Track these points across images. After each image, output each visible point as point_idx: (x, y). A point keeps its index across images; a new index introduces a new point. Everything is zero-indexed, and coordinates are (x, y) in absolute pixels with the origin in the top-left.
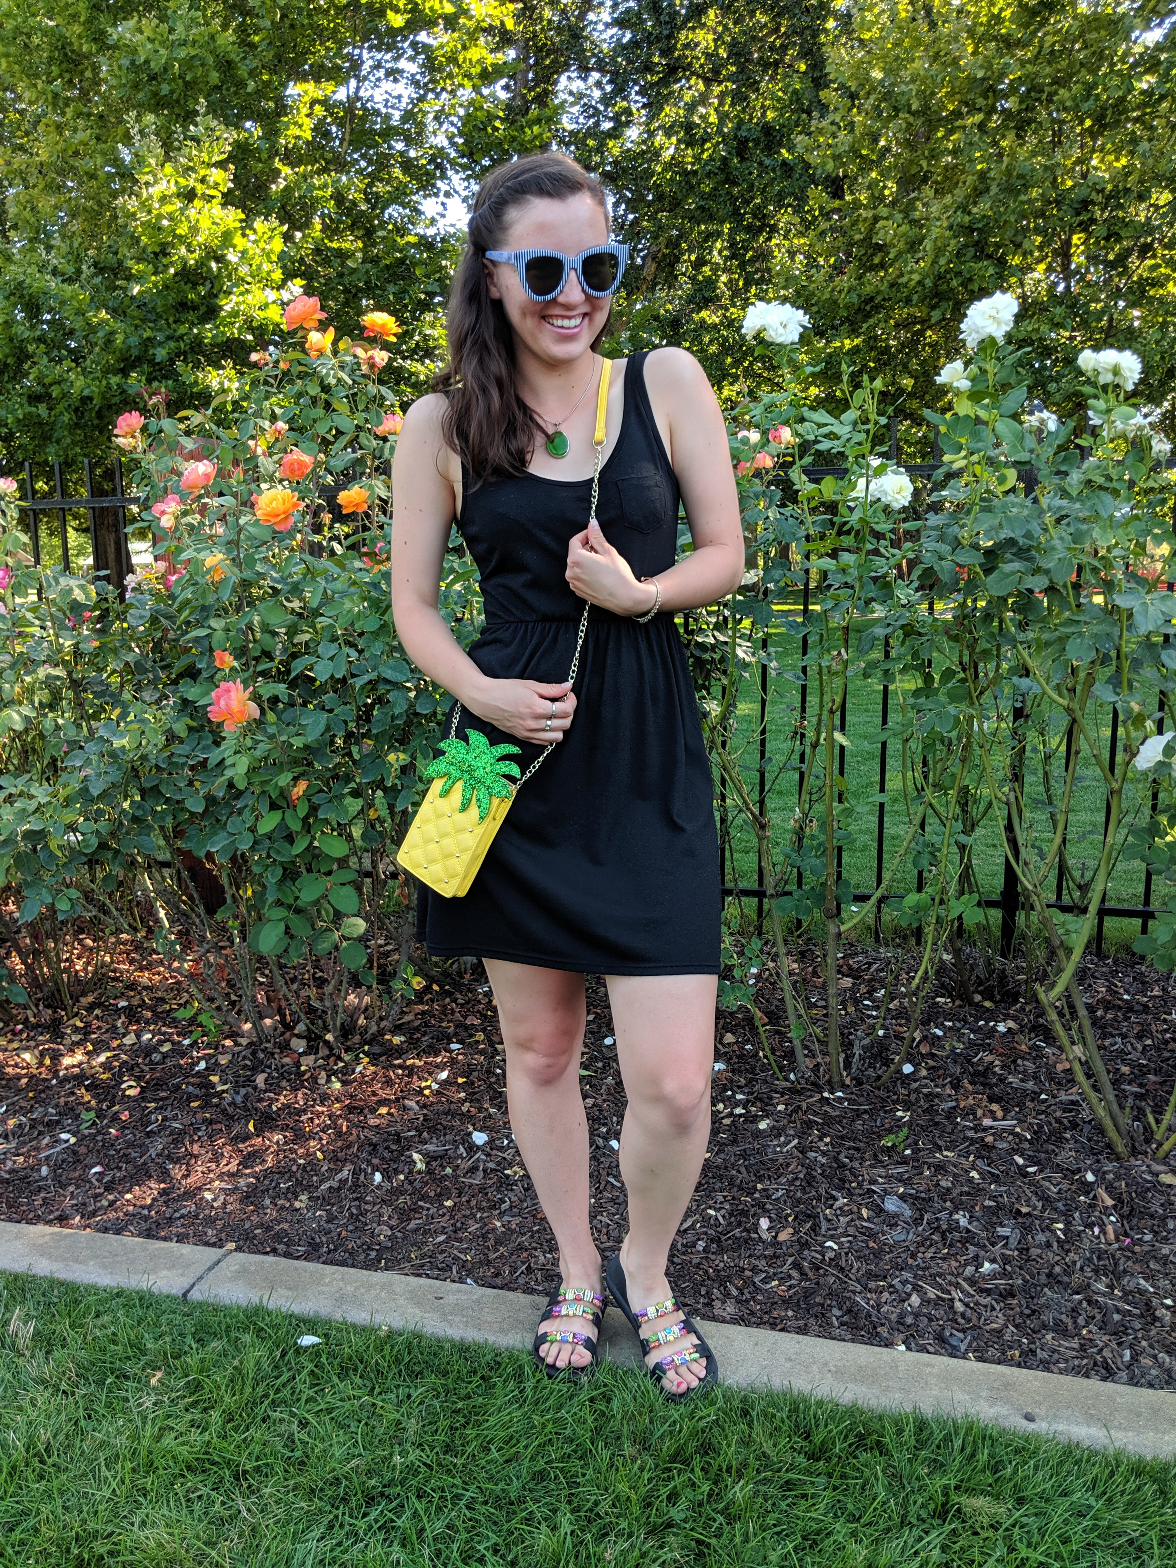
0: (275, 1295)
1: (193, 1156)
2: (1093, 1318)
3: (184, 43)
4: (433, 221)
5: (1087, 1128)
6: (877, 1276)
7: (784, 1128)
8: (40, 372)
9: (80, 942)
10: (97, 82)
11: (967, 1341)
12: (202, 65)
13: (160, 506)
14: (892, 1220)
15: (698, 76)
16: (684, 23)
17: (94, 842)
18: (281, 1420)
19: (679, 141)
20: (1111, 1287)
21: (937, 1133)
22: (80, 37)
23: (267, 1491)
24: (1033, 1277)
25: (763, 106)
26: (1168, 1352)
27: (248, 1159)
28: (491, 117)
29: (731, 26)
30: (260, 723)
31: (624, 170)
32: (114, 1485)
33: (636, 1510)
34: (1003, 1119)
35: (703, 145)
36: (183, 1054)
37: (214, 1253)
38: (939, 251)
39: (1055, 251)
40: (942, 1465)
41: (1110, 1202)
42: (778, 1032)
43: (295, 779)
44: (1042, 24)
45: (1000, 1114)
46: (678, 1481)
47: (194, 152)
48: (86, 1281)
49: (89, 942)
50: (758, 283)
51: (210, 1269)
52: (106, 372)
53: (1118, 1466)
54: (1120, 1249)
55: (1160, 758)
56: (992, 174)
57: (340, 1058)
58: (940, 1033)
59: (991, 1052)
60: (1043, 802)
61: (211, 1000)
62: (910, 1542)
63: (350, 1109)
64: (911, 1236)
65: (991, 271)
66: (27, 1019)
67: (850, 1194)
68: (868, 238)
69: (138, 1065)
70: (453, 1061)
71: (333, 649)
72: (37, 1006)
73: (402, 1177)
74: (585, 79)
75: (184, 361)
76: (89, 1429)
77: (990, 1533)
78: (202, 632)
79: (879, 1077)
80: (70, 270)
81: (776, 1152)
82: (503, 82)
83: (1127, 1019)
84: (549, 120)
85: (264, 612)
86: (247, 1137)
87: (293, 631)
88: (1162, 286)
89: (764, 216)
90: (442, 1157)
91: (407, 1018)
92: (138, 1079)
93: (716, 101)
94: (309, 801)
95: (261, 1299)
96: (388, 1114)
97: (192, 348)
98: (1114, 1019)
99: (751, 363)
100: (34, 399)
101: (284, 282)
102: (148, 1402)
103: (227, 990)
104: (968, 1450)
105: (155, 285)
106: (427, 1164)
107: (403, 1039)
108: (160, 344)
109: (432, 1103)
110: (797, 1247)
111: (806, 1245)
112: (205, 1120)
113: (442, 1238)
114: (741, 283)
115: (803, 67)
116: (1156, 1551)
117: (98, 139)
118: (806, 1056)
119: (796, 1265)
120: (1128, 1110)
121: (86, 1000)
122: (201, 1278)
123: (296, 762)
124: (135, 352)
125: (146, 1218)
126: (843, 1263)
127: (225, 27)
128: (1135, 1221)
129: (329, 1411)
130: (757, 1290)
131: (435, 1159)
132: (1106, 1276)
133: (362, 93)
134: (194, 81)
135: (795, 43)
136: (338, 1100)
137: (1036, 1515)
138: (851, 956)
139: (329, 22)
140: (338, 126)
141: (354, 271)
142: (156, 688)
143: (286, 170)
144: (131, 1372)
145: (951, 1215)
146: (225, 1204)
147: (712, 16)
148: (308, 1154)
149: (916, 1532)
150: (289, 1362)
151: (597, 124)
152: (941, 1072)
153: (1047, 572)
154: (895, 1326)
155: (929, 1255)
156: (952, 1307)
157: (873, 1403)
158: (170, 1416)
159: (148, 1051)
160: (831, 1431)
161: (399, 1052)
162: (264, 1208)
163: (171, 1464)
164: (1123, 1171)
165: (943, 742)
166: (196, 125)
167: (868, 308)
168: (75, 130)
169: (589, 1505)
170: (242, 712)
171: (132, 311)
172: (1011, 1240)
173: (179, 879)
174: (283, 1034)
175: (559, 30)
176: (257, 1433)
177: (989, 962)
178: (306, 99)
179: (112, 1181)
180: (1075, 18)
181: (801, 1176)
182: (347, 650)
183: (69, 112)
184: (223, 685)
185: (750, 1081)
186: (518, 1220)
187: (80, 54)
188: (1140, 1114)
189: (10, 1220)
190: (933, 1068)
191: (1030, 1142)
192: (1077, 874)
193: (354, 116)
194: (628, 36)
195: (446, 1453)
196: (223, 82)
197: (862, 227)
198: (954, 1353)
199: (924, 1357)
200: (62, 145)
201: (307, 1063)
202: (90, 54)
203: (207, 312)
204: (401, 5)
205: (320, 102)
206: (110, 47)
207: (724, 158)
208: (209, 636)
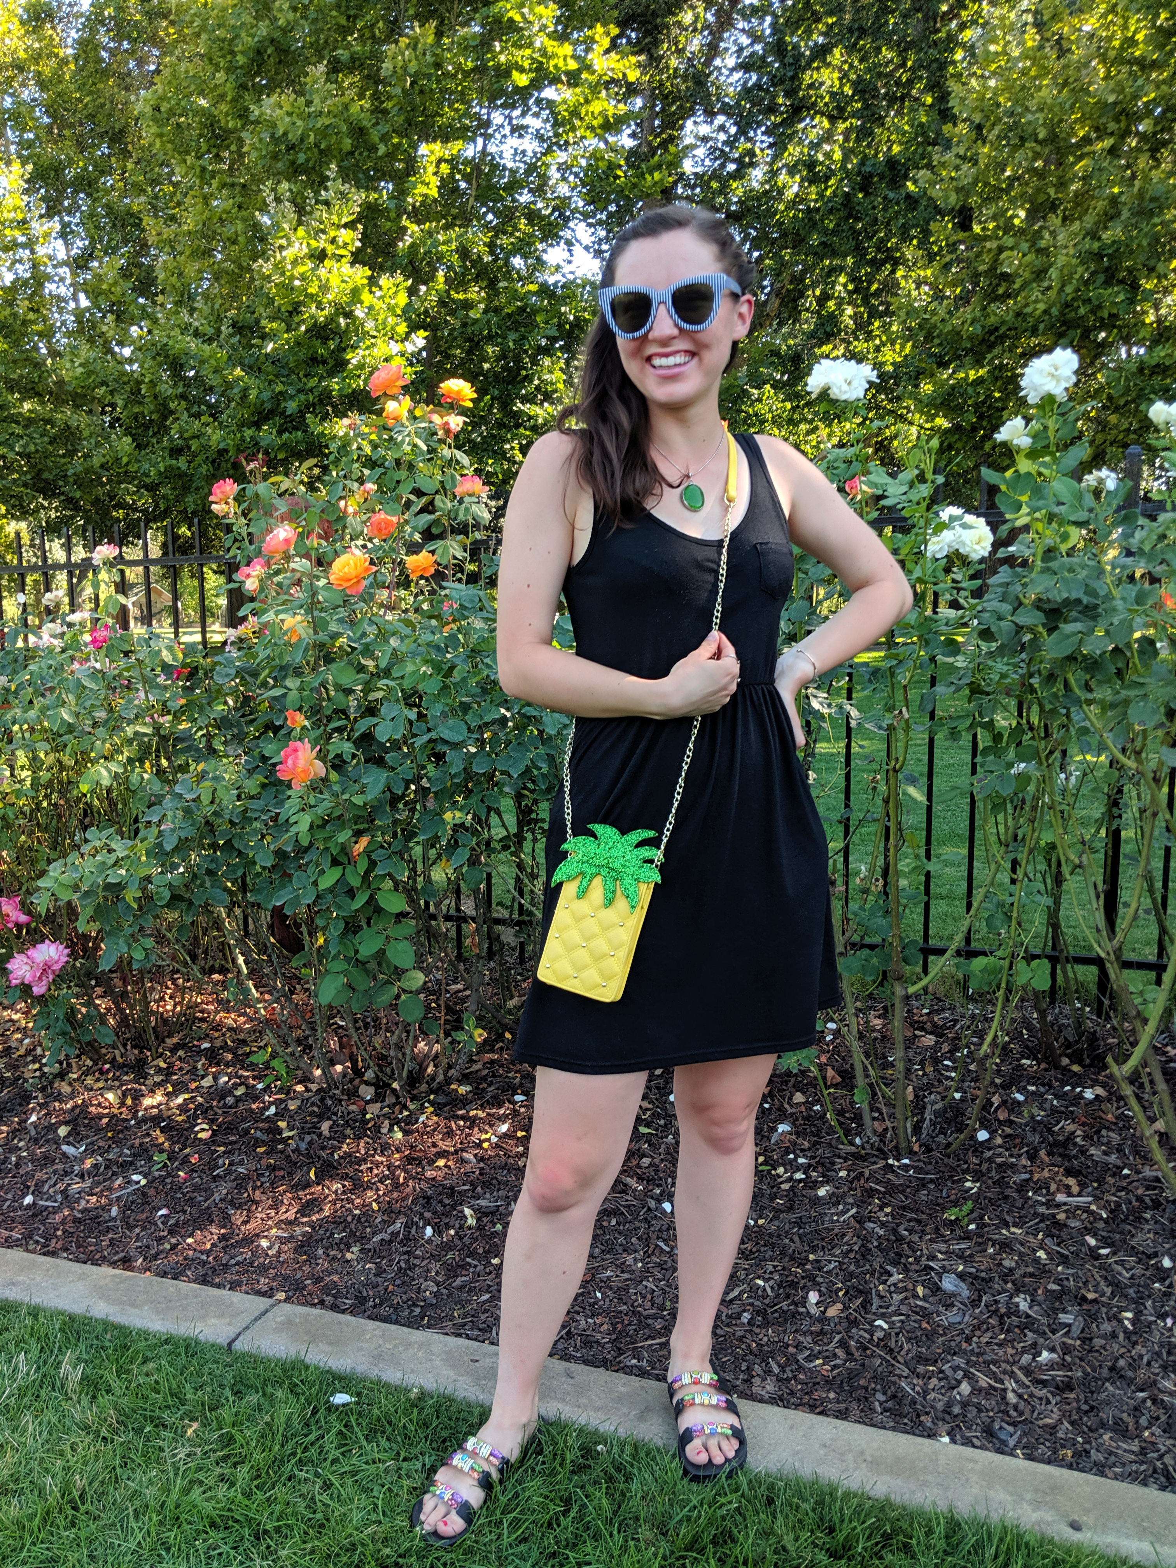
0: (313, 1349)
1: (254, 1202)
2: (1157, 1419)
3: (320, 114)
4: (558, 268)
5: (1170, 1208)
6: (927, 1360)
7: (844, 1195)
8: (181, 427)
9: (174, 981)
11: (1016, 1436)
12: (337, 133)
13: (246, 570)
14: (948, 1301)
15: (823, 114)
16: (809, 63)
17: (167, 894)
18: (306, 1480)
19: (803, 179)
21: (1006, 1207)
22: (226, 115)
23: (283, 1553)
24: (1094, 1370)
25: (889, 140)
27: (307, 1208)
28: (612, 166)
29: (856, 63)
30: (325, 782)
31: (749, 210)
32: (140, 1537)
34: (1079, 1195)
35: (826, 182)
36: (256, 1098)
37: (263, 1303)
38: (1066, 280)
43: (357, 836)
45: (1075, 1189)
47: (325, 215)
48: (139, 1326)
50: (881, 316)
51: (256, 1319)
52: (241, 425)
56: (1123, 198)
57: (405, 1107)
58: (1020, 1097)
59: (1074, 1122)
61: (286, 1046)
63: (410, 1160)
64: (967, 1318)
66: (114, 1058)
67: (906, 1270)
68: (993, 268)
69: (212, 1107)
70: (515, 1114)
71: (395, 710)
72: (125, 1045)
73: (452, 1232)
74: (711, 123)
75: (313, 413)
76: (125, 1477)
78: (277, 691)
79: (949, 1145)
80: (210, 331)
81: (832, 1221)
82: (629, 131)
84: (671, 165)
85: (337, 671)
86: (308, 1185)
87: (368, 688)
89: (889, 249)
90: (493, 1213)
91: (475, 1067)
92: (211, 1122)
93: (841, 138)
94: (369, 857)
95: (300, 1352)
96: (446, 1166)
97: (320, 401)
100: (176, 452)
101: (408, 334)
102: (182, 1453)
105: (287, 342)
106: (479, 1219)
107: (469, 1088)
108: (292, 397)
109: (490, 1157)
110: (845, 1325)
111: (855, 1323)
112: (269, 1166)
113: (486, 1297)
114: (865, 316)
115: (929, 100)
117: (239, 207)
118: (874, 1119)
119: (843, 1344)
121: (170, 1042)
122: (247, 1328)
123: (356, 819)
124: (268, 406)
125: (204, 1263)
126: (892, 1344)
127: (360, 96)
129: (354, 1473)
130: (800, 1368)
131: (486, 1214)
133: (489, 150)
134: (328, 149)
135: (921, 77)
136: (398, 1150)
138: (937, 1012)
139: (457, 85)
140: (467, 182)
141: (476, 321)
143: (414, 227)
144: (169, 1422)
145: (1011, 1298)
146: (279, 1252)
147: (838, 55)
148: (364, 1205)
150: (319, 1420)
151: (723, 166)
152: (1018, 1141)
154: (940, 1415)
155: (984, 1340)
156: (1004, 1398)
157: (907, 1498)
158: (201, 1469)
159: (223, 1093)
160: (855, 1528)
161: (464, 1102)
162: (316, 1258)
163: (196, 1519)
166: (327, 190)
167: (992, 338)
168: (220, 200)
170: (306, 771)
171: (268, 367)
172: (1074, 1329)
174: (352, 1081)
175: (685, 77)
176: (281, 1492)
177: (1079, 1024)
178: (433, 158)
179: (176, 1225)
181: (856, 1248)
182: (407, 711)
183: (215, 183)
184: (293, 744)
185: (815, 1144)
187: (228, 132)
189: (77, 1260)
190: (1009, 1136)
191: (1106, 1221)
193: (481, 171)
194: (754, 78)
196: (356, 148)
197: (986, 258)
198: (1001, 1449)
199: (968, 1451)
200: (207, 214)
201: (373, 1110)
202: (235, 130)
203: (335, 366)
204: (526, 65)
205: (446, 161)
206: (252, 123)
207: (847, 194)
208: (284, 695)
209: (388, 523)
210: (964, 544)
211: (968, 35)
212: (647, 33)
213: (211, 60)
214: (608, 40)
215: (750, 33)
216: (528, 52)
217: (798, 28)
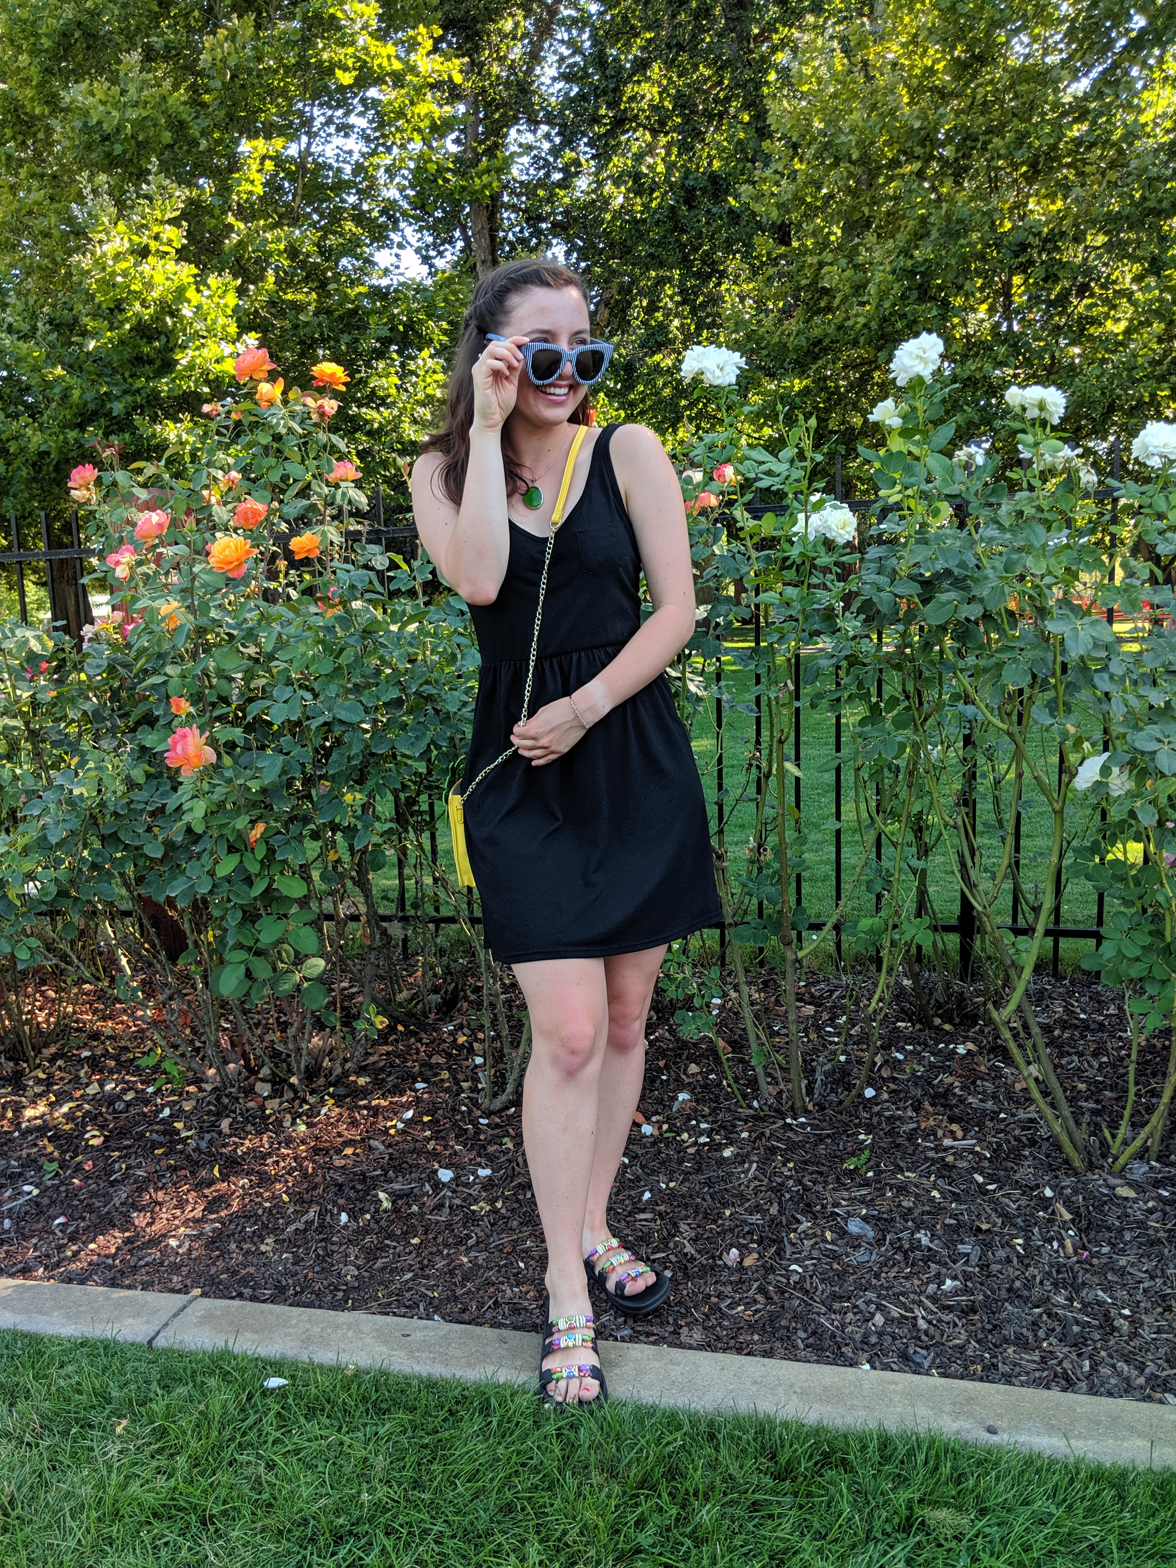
0: (240, 1339)
1: (157, 1203)
2: (1053, 1330)
3: (136, 105)
4: (386, 272)
5: (1045, 1145)
6: (841, 1297)
7: (748, 1155)
9: (42, 993)
10: (49, 144)
11: (930, 1358)
12: (155, 125)
13: (114, 557)
14: (855, 1242)
15: (645, 128)
16: (630, 77)
17: (53, 889)
18: (248, 1463)
19: (628, 190)
20: (1070, 1300)
21: (899, 1155)
22: (32, 100)
23: (234, 1534)
24: (993, 1293)
25: (709, 156)
26: (1126, 1361)
27: (213, 1205)
28: (441, 169)
29: (675, 79)
30: (217, 767)
31: (575, 220)
32: (79, 1535)
33: (604, 1538)
34: (963, 1139)
35: (651, 194)
36: (147, 1102)
37: (179, 1299)
38: (883, 295)
39: (996, 292)
40: (906, 1479)
41: (1068, 1216)
42: (742, 1061)
43: (253, 822)
44: (974, 77)
45: (960, 1134)
46: (644, 1507)
47: (147, 210)
48: (50, 1332)
49: (51, 994)
50: (709, 327)
51: (175, 1315)
52: (63, 427)
53: (1077, 1474)
54: (1078, 1262)
55: (1098, 778)
56: (932, 219)
57: (305, 1101)
58: (900, 1057)
59: (951, 1075)
60: (993, 827)
61: (176, 1047)
62: (876, 1557)
63: (316, 1151)
64: (874, 1257)
65: (934, 313)
67: (814, 1217)
68: (815, 282)
69: (101, 1114)
70: (418, 1100)
71: (288, 692)
73: (368, 1216)
74: (534, 132)
75: (141, 414)
76: (54, 1481)
77: (953, 1544)
78: (156, 680)
79: (841, 1102)
80: (26, 327)
81: (740, 1179)
82: (453, 136)
83: (1083, 1037)
84: (499, 171)
85: (218, 658)
86: (211, 1183)
87: (249, 676)
88: (1100, 324)
89: (713, 262)
90: (408, 1195)
91: (372, 1059)
92: (102, 1128)
93: (663, 151)
94: (267, 843)
95: (226, 1342)
96: (354, 1154)
97: (148, 402)
98: (1071, 1038)
99: (705, 405)
101: (240, 335)
102: (113, 1450)
103: (191, 1037)
104: (931, 1463)
105: (110, 341)
106: (394, 1202)
107: (368, 1079)
108: (117, 398)
109: (398, 1143)
110: (762, 1272)
111: (772, 1269)
112: (169, 1167)
113: (409, 1276)
114: (693, 327)
115: (747, 118)
116: (1116, 1555)
117: (52, 199)
118: (769, 1083)
119: (762, 1290)
120: (1084, 1126)
121: (48, 1052)
122: (166, 1324)
123: (254, 805)
124: (91, 406)
125: (110, 1267)
126: (807, 1286)
127: (176, 87)
128: (1092, 1234)
129: (297, 1452)
130: (724, 1316)
131: (401, 1197)
132: (1065, 1288)
133: (313, 149)
134: (147, 141)
135: (738, 95)
136: (303, 1142)
137: (999, 1525)
138: (813, 984)
139: (279, 81)
140: (290, 181)
141: (307, 324)
142: (114, 736)
143: (239, 225)
144: (96, 1422)
145: (913, 1234)
146: (190, 1250)
147: (657, 70)
148: (274, 1197)
149: (881, 1547)
150: (256, 1404)
151: (548, 175)
152: (902, 1095)
153: (981, 600)
154: (859, 1345)
155: (892, 1275)
156: (915, 1325)
157: (838, 1422)
158: (136, 1464)
159: (111, 1100)
160: (796, 1451)
161: (364, 1093)
162: (229, 1253)
163: (137, 1511)
164: (1080, 1186)
165: (890, 769)
166: (148, 184)
167: (817, 350)
168: (29, 190)
169: (558, 1534)
170: (199, 756)
171: (89, 366)
172: (972, 1257)
173: (141, 926)
174: (247, 1078)
175: (507, 84)
176: (223, 1477)
177: (948, 985)
178: (255, 155)
179: (76, 1232)
180: (1005, 70)
182: (301, 692)
183: (23, 172)
184: (180, 731)
185: (714, 1110)
186: (484, 1255)
187: (33, 117)
188: (1096, 1130)
190: (894, 1091)
191: (990, 1160)
192: (1031, 898)
193: (305, 170)
194: (576, 90)
195: (414, 1489)
196: (175, 142)
197: (808, 272)
198: (918, 1370)
199: (888, 1374)
200: (16, 205)
201: (272, 1106)
202: (43, 115)
203: (162, 366)
204: (350, 62)
205: (271, 158)
206: (62, 110)
207: (672, 207)
208: (165, 683)
209: (255, 513)
210: (830, 529)
211: (781, 57)
212: (468, 38)
213: (12, 41)
214: (431, 42)
215: (570, 43)
216: (350, 50)
217: (618, 41)
